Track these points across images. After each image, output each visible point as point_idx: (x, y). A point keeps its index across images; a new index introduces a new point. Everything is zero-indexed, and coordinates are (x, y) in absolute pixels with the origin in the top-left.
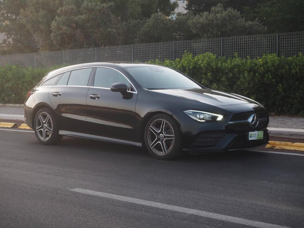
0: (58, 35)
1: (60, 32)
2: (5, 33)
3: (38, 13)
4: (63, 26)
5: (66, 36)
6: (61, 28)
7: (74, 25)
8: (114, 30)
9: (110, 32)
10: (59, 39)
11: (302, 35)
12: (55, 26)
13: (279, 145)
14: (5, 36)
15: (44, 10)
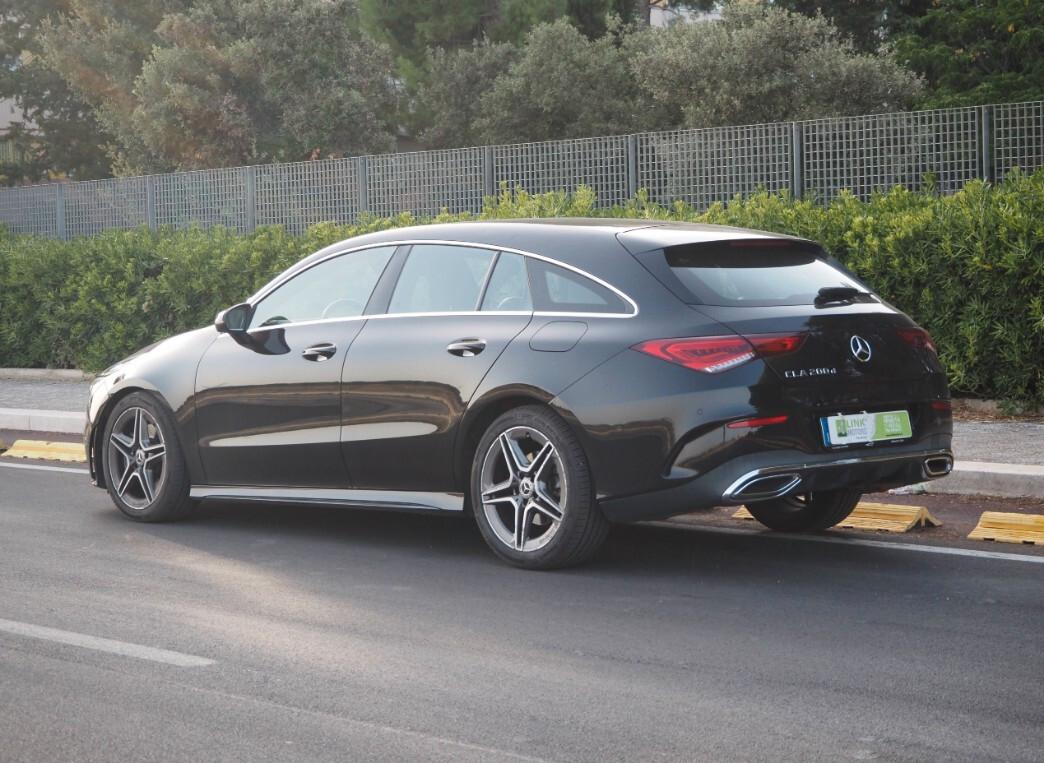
0: (156, 116)
1: (166, 102)
2: (17, 98)
3: (100, 33)
4: (174, 81)
5: (186, 118)
6: (167, 91)
7: (213, 78)
8: (355, 94)
9: (340, 102)
10: (160, 129)
11: (1037, 112)
12: (147, 81)
13: (991, 525)
14: (16, 109)
15: (124, 21)
